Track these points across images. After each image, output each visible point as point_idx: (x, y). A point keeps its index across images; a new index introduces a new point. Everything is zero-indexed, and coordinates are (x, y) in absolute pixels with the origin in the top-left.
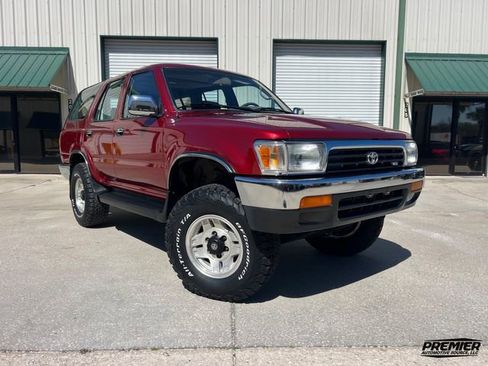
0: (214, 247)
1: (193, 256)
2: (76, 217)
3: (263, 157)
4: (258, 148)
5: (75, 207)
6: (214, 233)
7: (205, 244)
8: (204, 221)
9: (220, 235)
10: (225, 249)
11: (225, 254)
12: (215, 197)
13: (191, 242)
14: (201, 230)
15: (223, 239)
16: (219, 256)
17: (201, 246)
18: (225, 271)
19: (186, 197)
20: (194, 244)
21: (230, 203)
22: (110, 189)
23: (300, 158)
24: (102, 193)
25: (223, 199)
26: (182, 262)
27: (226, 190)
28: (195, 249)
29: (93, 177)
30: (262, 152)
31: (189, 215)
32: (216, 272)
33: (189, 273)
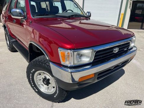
1: (38, 84)
6: (45, 76)
7: (42, 80)
9: (47, 78)
10: (50, 83)
11: (50, 85)
13: (37, 78)
14: (40, 74)
15: (49, 80)
18: (50, 92)
23: (81, 56)
24: (13, 42)
26: (33, 85)
28: (38, 81)
30: (62, 54)
31: (34, 70)
32: (46, 91)
33: (36, 90)
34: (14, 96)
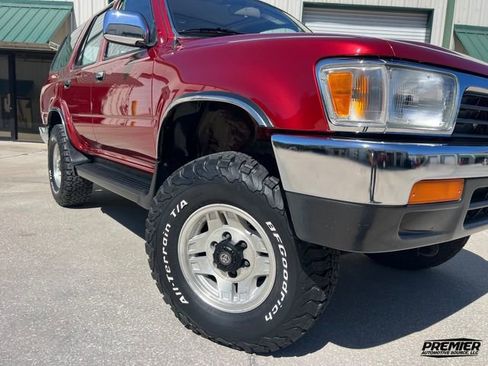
0: (225, 259)
1: (190, 271)
2: (53, 193)
3: (335, 95)
4: (326, 74)
5: (53, 180)
6: (225, 234)
7: (210, 252)
8: (210, 214)
9: (236, 239)
10: (243, 263)
11: (243, 272)
12: (232, 174)
13: (188, 246)
14: (205, 228)
15: (242, 246)
16: (233, 275)
17: (204, 254)
18: (243, 301)
19: (181, 172)
20: (192, 251)
21: (258, 185)
22: (92, 159)
24: (80, 164)
25: (244, 178)
26: (170, 279)
27: (250, 162)
28: (193, 259)
29: (71, 143)
30: (332, 85)
31: (184, 203)
32: (226, 300)
33: (182, 298)
34: (87, 331)
